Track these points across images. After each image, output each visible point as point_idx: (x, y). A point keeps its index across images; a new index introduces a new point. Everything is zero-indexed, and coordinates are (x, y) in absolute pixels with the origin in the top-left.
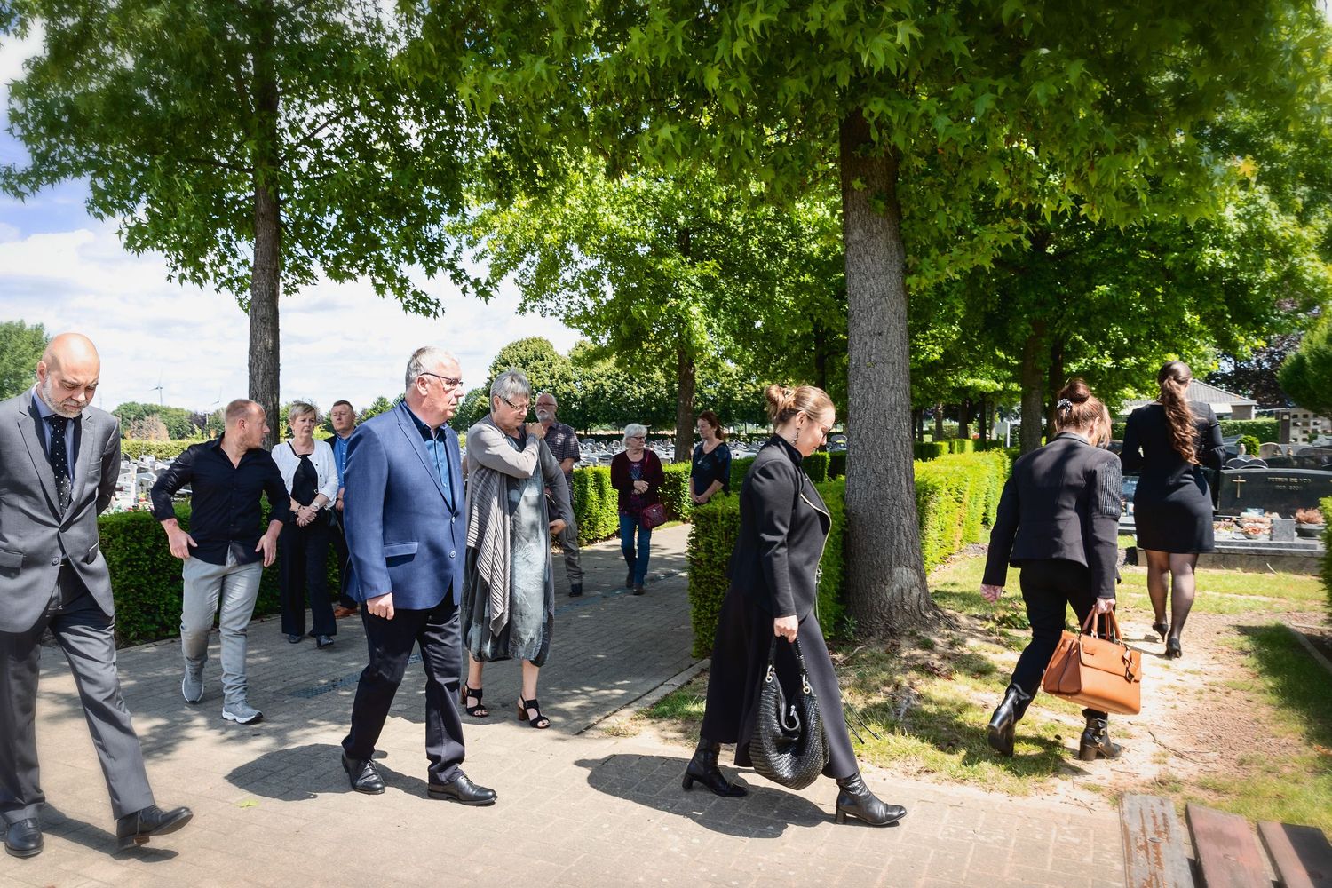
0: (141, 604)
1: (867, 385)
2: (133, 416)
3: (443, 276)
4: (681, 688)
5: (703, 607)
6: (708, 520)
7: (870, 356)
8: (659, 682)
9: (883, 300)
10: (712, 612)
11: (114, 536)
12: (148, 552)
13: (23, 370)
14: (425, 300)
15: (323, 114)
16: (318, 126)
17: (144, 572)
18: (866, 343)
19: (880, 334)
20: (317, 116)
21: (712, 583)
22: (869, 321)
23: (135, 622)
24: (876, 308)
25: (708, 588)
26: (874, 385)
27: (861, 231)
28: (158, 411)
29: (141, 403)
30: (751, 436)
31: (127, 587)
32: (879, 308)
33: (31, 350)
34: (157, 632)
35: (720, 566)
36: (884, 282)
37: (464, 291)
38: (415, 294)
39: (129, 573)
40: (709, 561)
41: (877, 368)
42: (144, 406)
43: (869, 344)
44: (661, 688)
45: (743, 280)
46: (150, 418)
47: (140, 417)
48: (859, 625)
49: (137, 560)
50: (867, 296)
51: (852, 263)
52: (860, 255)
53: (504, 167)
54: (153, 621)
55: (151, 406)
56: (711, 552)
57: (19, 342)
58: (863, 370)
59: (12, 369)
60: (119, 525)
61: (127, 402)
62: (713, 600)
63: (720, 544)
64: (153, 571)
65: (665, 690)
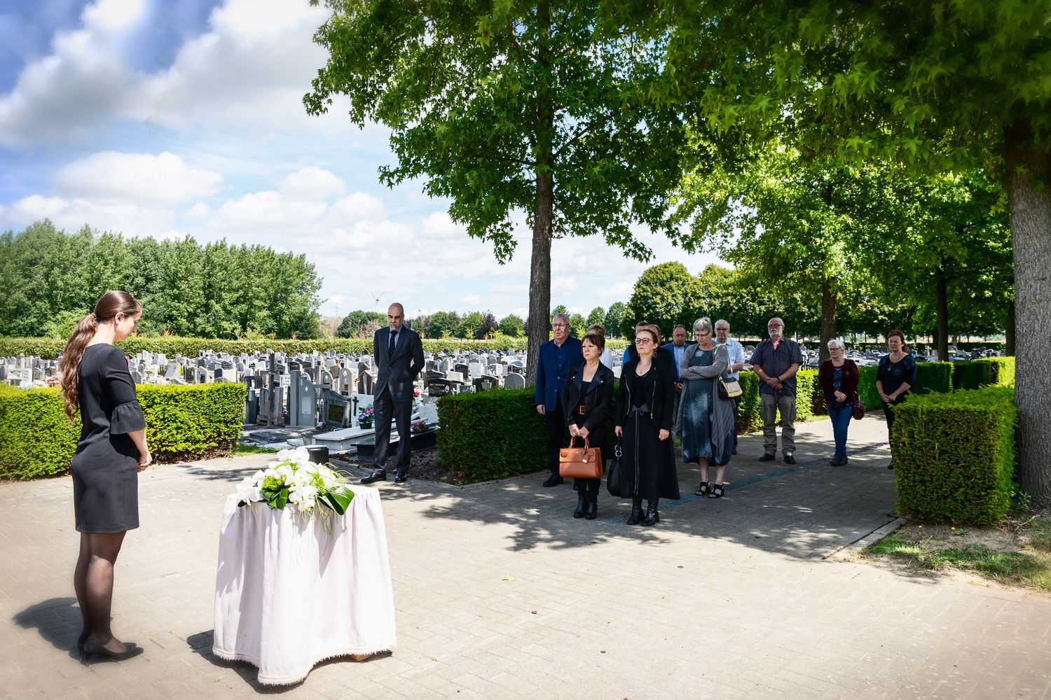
0: (480, 456)
1: (1033, 317)
2: (360, 321)
3: (662, 232)
4: (890, 535)
5: (907, 477)
6: (910, 414)
7: (1035, 295)
8: (871, 531)
9: (1045, 254)
10: (914, 482)
11: (466, 410)
12: (484, 420)
13: (290, 287)
14: (642, 249)
15: (583, 123)
16: (580, 131)
17: (481, 434)
18: (1031, 286)
19: (1044, 279)
20: (579, 124)
21: (914, 460)
22: (1033, 269)
23: (475, 467)
24: (1039, 260)
25: (910, 463)
26: (1039, 317)
27: (1025, 203)
28: (377, 318)
29: (365, 311)
30: (863, 345)
31: (473, 443)
32: (1042, 260)
33: (296, 272)
34: (487, 474)
35: (920, 449)
36: (1046, 241)
37: (675, 243)
38: (636, 245)
39: (474, 434)
40: (910, 444)
41: (1041, 304)
42: (368, 314)
43: (1034, 286)
44: (872, 535)
45: (876, 221)
46: (372, 323)
47: (364, 322)
48: (1032, 500)
49: (479, 426)
50: (1031, 250)
51: (1017, 226)
52: (1024, 221)
53: (707, 152)
54: (485, 467)
55: (372, 313)
56: (913, 437)
57: (288, 267)
58: (1028, 305)
59: (283, 286)
60: (469, 401)
61: (356, 310)
62: (914, 473)
63: (920, 432)
64: (487, 433)
65: (875, 537)
